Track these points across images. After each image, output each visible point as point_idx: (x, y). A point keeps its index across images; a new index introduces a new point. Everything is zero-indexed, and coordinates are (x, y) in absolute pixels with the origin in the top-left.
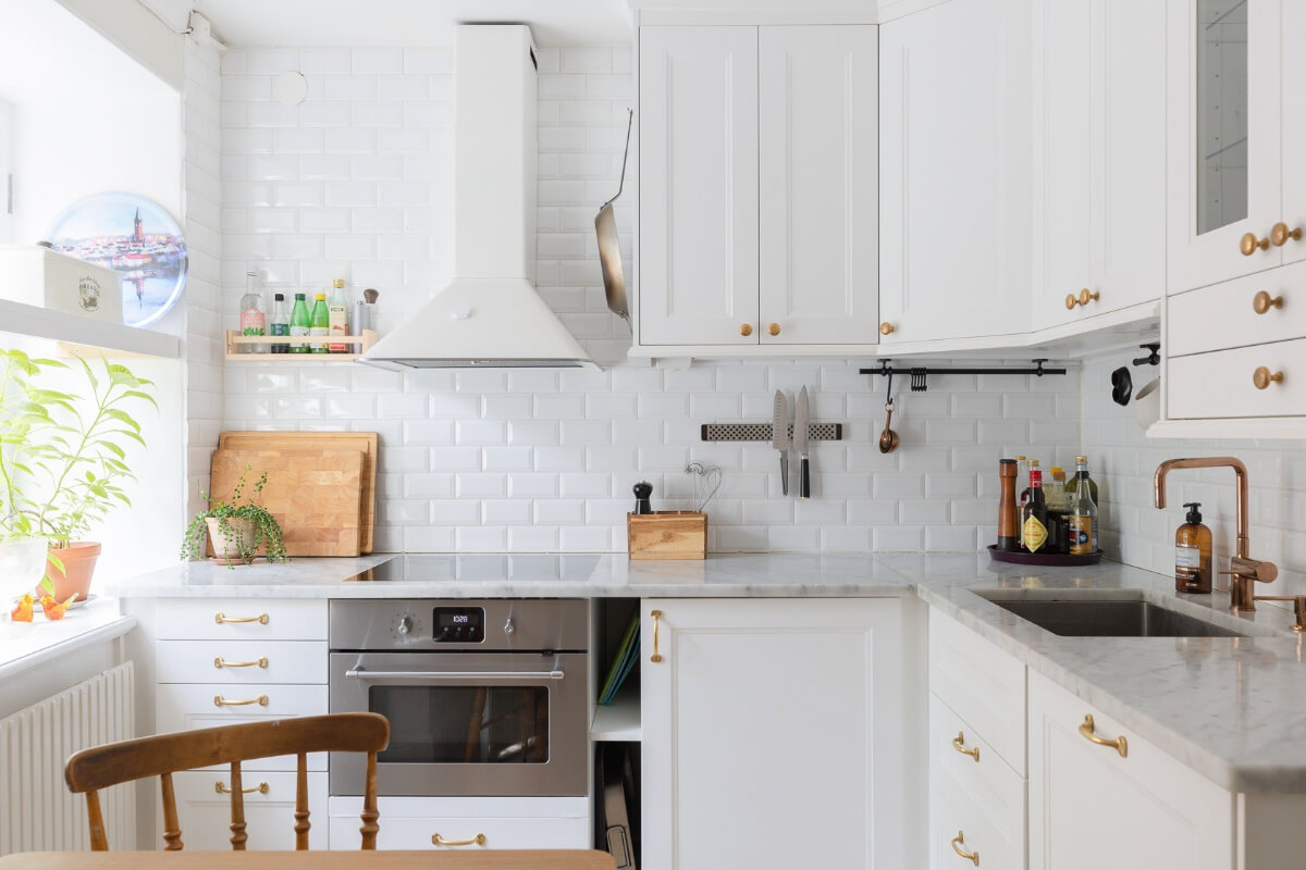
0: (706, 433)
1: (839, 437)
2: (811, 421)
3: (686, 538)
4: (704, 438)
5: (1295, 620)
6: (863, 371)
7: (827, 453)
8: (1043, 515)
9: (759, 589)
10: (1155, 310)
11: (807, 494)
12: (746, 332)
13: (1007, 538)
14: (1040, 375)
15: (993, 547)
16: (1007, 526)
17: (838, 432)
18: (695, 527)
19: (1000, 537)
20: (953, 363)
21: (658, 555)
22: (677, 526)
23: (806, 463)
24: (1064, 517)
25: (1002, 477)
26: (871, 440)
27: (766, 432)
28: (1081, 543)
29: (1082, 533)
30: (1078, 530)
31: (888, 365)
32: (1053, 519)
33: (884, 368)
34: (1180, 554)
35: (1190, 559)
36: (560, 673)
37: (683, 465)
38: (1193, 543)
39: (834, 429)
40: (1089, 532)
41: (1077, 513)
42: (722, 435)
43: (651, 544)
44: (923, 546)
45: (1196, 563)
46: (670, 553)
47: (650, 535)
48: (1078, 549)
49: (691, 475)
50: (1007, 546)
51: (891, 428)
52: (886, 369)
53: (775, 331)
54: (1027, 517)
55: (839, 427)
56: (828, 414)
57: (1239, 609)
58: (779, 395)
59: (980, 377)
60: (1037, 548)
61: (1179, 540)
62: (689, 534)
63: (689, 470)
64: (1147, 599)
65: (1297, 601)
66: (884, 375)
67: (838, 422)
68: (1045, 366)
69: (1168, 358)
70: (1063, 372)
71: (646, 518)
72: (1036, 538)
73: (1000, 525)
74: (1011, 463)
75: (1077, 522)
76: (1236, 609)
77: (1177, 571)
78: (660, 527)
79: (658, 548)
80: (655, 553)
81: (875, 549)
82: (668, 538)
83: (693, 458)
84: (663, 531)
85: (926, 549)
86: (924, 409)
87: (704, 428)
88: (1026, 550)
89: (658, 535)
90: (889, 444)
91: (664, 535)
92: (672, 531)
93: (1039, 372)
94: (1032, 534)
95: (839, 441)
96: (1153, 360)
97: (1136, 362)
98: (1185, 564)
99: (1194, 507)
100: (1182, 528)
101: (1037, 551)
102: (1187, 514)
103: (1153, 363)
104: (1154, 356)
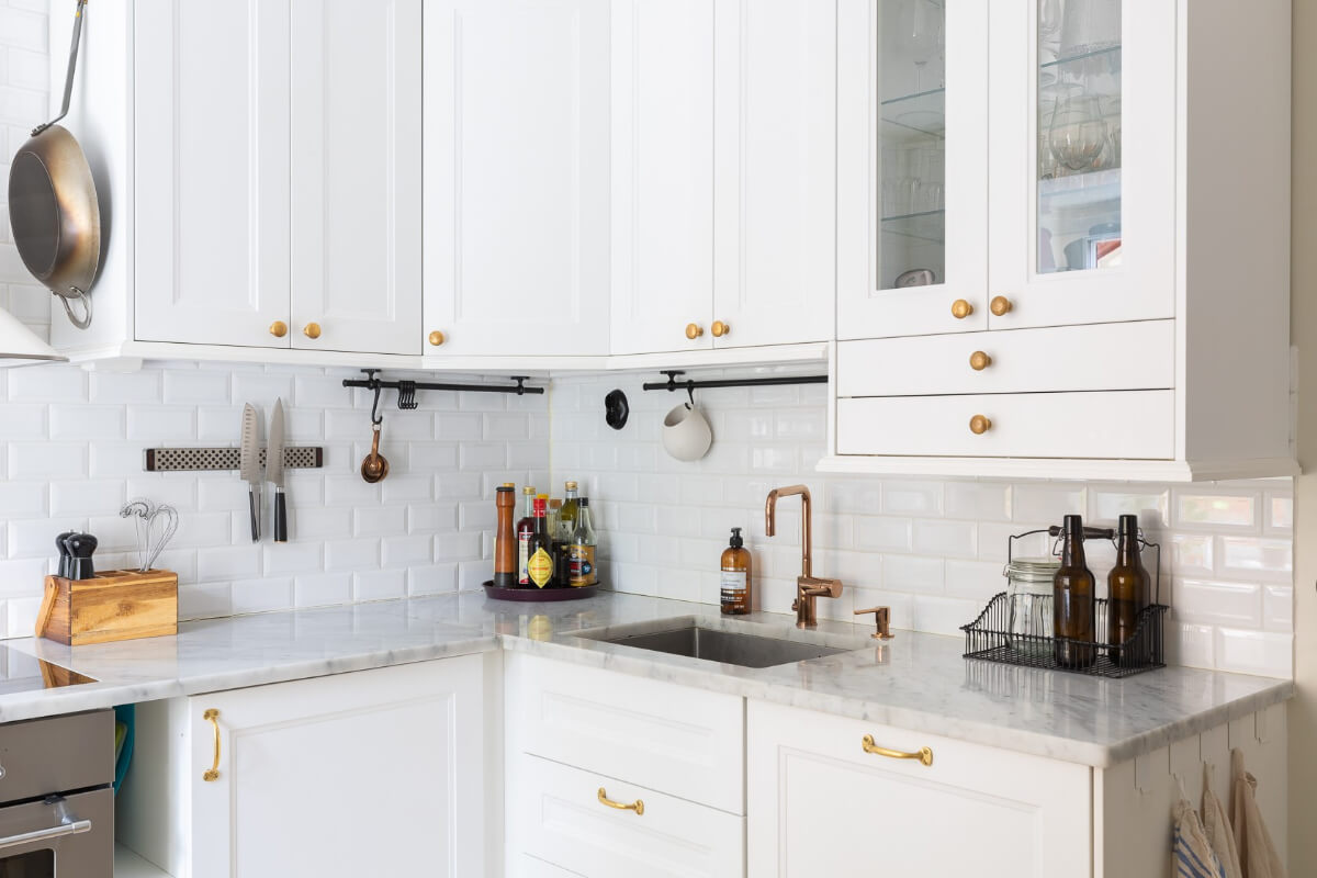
0: (153, 460)
1: (319, 464)
2: (287, 444)
3: (152, 607)
4: (150, 467)
5: (876, 629)
6: (348, 383)
7: (303, 483)
8: (550, 547)
9: (341, 663)
10: (824, 352)
11: (282, 535)
12: (280, 332)
13: (506, 574)
14: (520, 394)
15: (488, 584)
16: (506, 561)
17: (317, 457)
18: (164, 590)
19: (498, 574)
20: (437, 376)
21: (113, 635)
22: (138, 592)
23: (281, 498)
24: (564, 547)
25: (499, 506)
26: (352, 466)
27: (232, 459)
28: (584, 573)
29: (585, 563)
30: (580, 560)
31: (376, 376)
32: (559, 551)
33: (371, 379)
34: (729, 578)
35: (735, 581)
36: (88, 822)
37: (118, 507)
38: (739, 566)
39: (313, 454)
40: (592, 562)
41: (580, 543)
42: (183, 463)
43: (101, 621)
44: (406, 592)
45: (742, 585)
46: (129, 630)
47: (101, 607)
48: (580, 581)
49: (131, 519)
50: (506, 581)
51: (379, 452)
52: (372, 382)
53: (313, 334)
54: (532, 551)
55: (319, 451)
56: (304, 435)
57: (806, 625)
58: (249, 411)
59: (462, 393)
60: (545, 582)
61: (724, 564)
62: (156, 601)
63: (127, 512)
64: (699, 624)
65: (877, 613)
66: (371, 388)
67: (318, 446)
68: (525, 384)
69: (837, 398)
70: (540, 391)
71: (93, 585)
72: (544, 572)
73: (498, 560)
74: (510, 491)
75: (579, 553)
76: (803, 625)
77: (722, 594)
78: (112, 595)
79: (112, 625)
80: (107, 632)
81: (356, 597)
82: (127, 609)
83: (130, 498)
84: (119, 601)
85: (409, 595)
86: (406, 429)
87: (150, 454)
88: (531, 584)
89: (111, 606)
90: (374, 470)
91: (120, 606)
92: (131, 599)
93: (520, 390)
94: (537, 567)
95: (319, 469)
96: (672, 386)
97: (647, 387)
98: (732, 588)
99: (736, 531)
100: (727, 552)
101: (546, 586)
102: (731, 539)
103: (671, 389)
104: (671, 382)
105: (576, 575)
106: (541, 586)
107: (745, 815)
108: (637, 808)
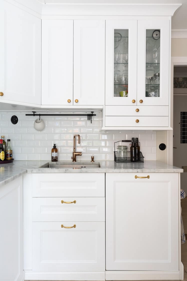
28: (10, 156)
29: (11, 154)
35: (56, 154)
41: (9, 149)
57: (75, 161)
61: (52, 151)
69: (105, 116)
72: (3, 157)
75: (9, 152)
96: (34, 115)
97: (26, 115)
98: (55, 156)
99: (55, 145)
100: (53, 149)
101: (4, 160)
102: (54, 146)
103: (34, 116)
104: (34, 114)
105: (8, 157)
106: (3, 160)
107: (105, 197)
108: (75, 202)
